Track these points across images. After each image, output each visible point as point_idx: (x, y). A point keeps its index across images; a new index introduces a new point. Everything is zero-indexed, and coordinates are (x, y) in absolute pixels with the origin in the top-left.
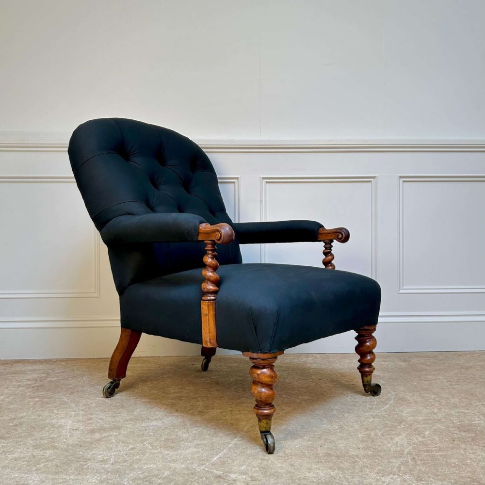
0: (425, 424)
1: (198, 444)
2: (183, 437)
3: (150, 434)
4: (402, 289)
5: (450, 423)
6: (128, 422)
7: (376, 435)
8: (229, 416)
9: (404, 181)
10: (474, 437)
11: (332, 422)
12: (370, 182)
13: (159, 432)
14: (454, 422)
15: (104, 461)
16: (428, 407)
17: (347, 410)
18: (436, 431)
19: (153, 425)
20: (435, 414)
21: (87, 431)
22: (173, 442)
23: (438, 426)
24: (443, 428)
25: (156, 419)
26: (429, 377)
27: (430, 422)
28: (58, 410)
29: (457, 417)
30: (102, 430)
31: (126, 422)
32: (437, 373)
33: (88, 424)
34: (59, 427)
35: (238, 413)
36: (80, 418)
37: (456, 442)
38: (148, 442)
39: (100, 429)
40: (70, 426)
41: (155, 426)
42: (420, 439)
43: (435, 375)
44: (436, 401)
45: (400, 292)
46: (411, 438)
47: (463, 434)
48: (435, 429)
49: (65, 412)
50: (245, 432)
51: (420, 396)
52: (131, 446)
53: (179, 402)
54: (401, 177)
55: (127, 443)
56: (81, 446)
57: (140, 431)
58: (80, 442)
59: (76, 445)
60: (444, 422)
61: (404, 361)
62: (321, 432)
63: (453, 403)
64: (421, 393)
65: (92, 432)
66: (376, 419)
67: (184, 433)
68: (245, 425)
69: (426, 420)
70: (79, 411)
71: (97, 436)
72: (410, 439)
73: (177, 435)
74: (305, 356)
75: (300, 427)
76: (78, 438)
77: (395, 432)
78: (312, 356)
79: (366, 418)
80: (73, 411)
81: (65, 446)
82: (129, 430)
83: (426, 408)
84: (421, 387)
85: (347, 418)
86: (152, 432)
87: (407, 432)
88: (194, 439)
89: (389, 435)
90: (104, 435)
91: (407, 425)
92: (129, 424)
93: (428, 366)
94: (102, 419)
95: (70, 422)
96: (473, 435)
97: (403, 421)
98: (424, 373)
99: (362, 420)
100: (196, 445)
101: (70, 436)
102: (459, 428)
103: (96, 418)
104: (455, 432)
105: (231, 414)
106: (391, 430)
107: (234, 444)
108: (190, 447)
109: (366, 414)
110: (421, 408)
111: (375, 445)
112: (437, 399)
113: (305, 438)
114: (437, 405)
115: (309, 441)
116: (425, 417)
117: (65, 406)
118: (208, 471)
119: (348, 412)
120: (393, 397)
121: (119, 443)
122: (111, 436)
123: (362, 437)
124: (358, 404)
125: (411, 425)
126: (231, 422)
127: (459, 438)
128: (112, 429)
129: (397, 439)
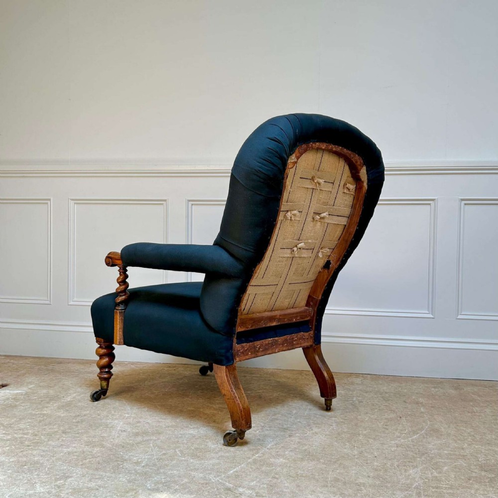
0: (447, 458)
1: (222, 456)
2: (211, 447)
3: (184, 442)
4: (461, 315)
5: (474, 460)
6: (170, 428)
7: (392, 465)
8: (259, 432)
9: (465, 204)
10: (493, 478)
11: (355, 447)
12: (430, 204)
13: (192, 441)
14: (480, 460)
15: (137, 463)
16: (458, 441)
17: (374, 437)
18: (455, 468)
19: (189, 434)
20: (463, 449)
21: (133, 433)
22: (200, 452)
23: (461, 462)
24: (465, 465)
25: (193, 428)
26: (475, 409)
27: (453, 457)
28: (115, 412)
29: (485, 455)
30: (145, 433)
31: (167, 429)
32: (486, 405)
33: (136, 426)
34: (112, 427)
35: (269, 429)
36: (131, 420)
37: (471, 482)
38: (179, 449)
39: (143, 433)
40: (120, 427)
41: (191, 434)
42: (435, 474)
43: (482, 406)
44: (470, 436)
45: (458, 318)
46: (426, 472)
47: (483, 473)
48: (455, 465)
49: (120, 413)
50: (268, 449)
51: (455, 428)
52: (164, 452)
53: (220, 413)
54: (462, 200)
55: (162, 449)
56: (123, 447)
57: (177, 438)
58: (123, 443)
59: (119, 445)
60: (468, 459)
61: (456, 389)
62: (339, 456)
63: (488, 440)
64: (457, 426)
65: (137, 434)
66: (400, 448)
67: (214, 444)
68: (271, 441)
69: (450, 454)
70: (132, 414)
71: (139, 439)
72: (424, 473)
73: (206, 445)
74: (354, 376)
75: (321, 449)
76: (123, 439)
77: (412, 464)
78: (363, 377)
79: (389, 446)
80: (128, 414)
81: (111, 446)
82: (168, 436)
83: (456, 442)
84: (461, 419)
85: (371, 444)
86: (186, 440)
87: (424, 466)
88: (219, 451)
89: (404, 466)
90: (146, 438)
91: (428, 458)
92: (170, 430)
93: (479, 396)
94: (148, 423)
95: (121, 423)
96: (493, 476)
97: (426, 453)
98: (471, 404)
99: (384, 448)
100: (219, 457)
101: (118, 437)
102: (481, 467)
103: (144, 422)
104: (476, 471)
105: (262, 429)
106: (409, 462)
107: (253, 460)
108: (214, 458)
109: (392, 442)
110: (451, 441)
111: (386, 475)
112: (472, 433)
113: (321, 461)
114: (469, 440)
115: (324, 463)
116: (451, 451)
117: (122, 408)
118: (221, 483)
119: (374, 439)
120: (427, 427)
121: (155, 448)
122: (151, 440)
123: (377, 466)
124: (387, 432)
125: (432, 458)
126: (259, 437)
127: (476, 477)
128: (153, 434)
129: (411, 472)
